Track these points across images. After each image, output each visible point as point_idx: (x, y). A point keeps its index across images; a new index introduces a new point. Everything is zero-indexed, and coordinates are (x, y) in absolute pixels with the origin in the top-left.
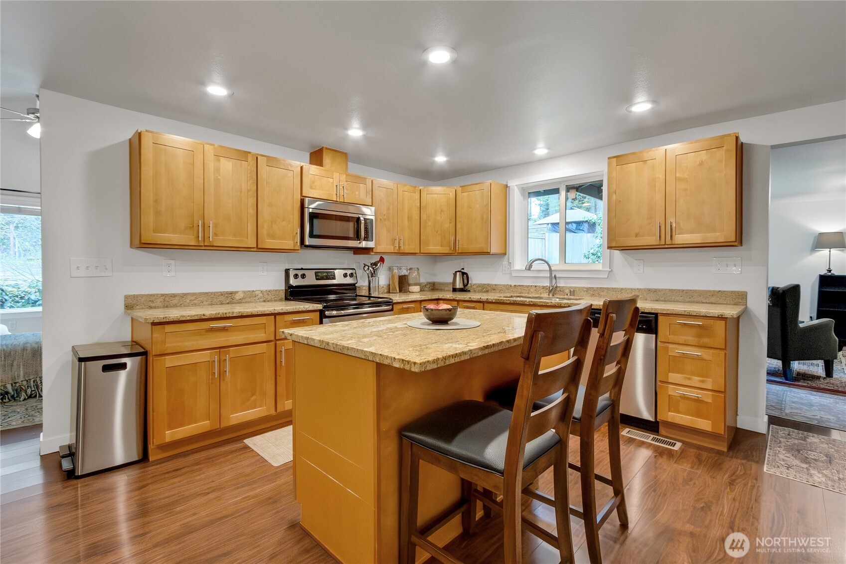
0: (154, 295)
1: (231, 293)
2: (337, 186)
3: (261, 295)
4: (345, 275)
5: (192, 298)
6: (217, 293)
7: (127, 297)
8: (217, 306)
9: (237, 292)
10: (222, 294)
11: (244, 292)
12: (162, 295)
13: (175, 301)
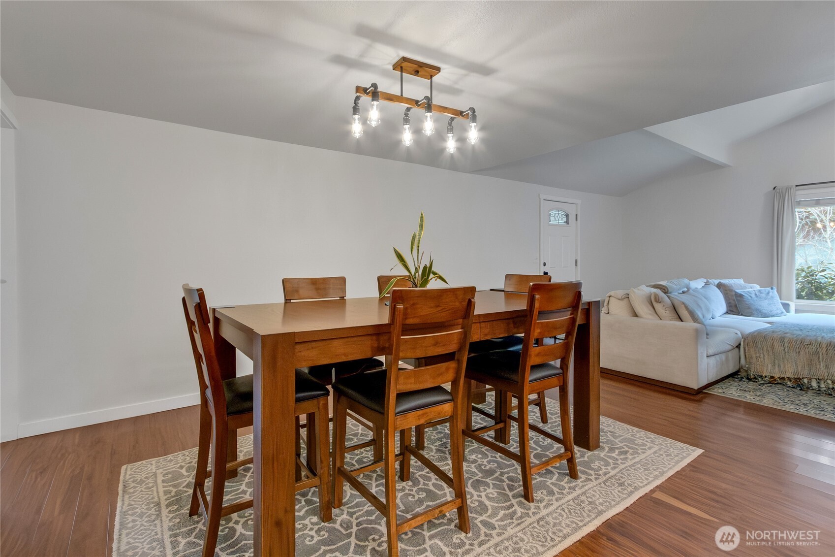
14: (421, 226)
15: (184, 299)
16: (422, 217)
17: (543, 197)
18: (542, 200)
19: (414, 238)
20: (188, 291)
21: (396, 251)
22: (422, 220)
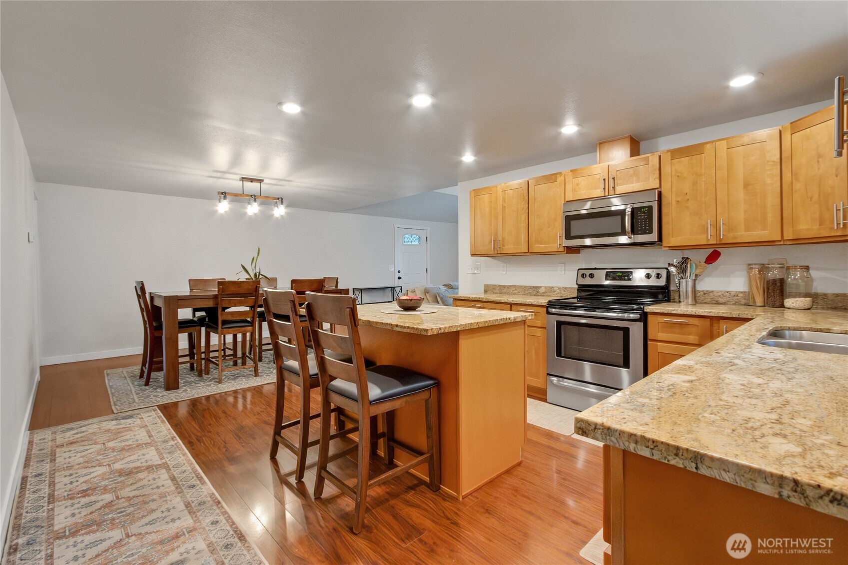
0: (495, 285)
1: (537, 287)
2: (604, 180)
3: (559, 291)
4: (648, 276)
5: (514, 289)
6: (528, 286)
7: (485, 285)
8: (528, 296)
9: (541, 287)
10: (531, 288)
11: (546, 287)
12: (499, 286)
13: (505, 290)
14: (258, 253)
15: (136, 287)
16: (259, 249)
17: (396, 226)
18: (396, 228)
19: (253, 259)
20: (137, 283)
21: (242, 265)
22: (259, 250)
